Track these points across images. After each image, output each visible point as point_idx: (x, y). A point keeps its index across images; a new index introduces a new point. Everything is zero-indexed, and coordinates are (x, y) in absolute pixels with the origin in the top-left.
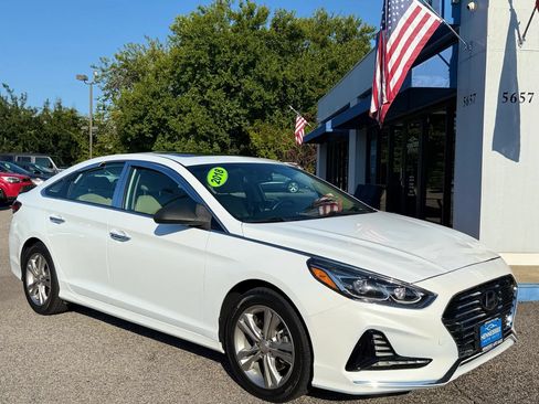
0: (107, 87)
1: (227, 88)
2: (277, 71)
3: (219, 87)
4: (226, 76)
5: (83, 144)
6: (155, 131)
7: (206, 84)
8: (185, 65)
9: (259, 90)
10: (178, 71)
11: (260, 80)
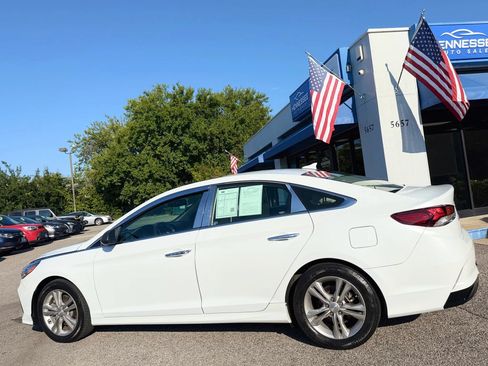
0: (81, 155)
1: (172, 144)
2: (205, 129)
3: (165, 144)
4: (170, 136)
5: (68, 197)
6: (123, 181)
7: (156, 143)
8: (139, 132)
9: (194, 143)
10: (135, 136)
11: (194, 136)
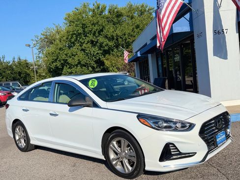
0: (40, 48)
1: (92, 42)
2: (113, 32)
3: (88, 42)
4: (91, 37)
5: (32, 74)
6: (63, 65)
7: (83, 41)
11: (106, 37)
